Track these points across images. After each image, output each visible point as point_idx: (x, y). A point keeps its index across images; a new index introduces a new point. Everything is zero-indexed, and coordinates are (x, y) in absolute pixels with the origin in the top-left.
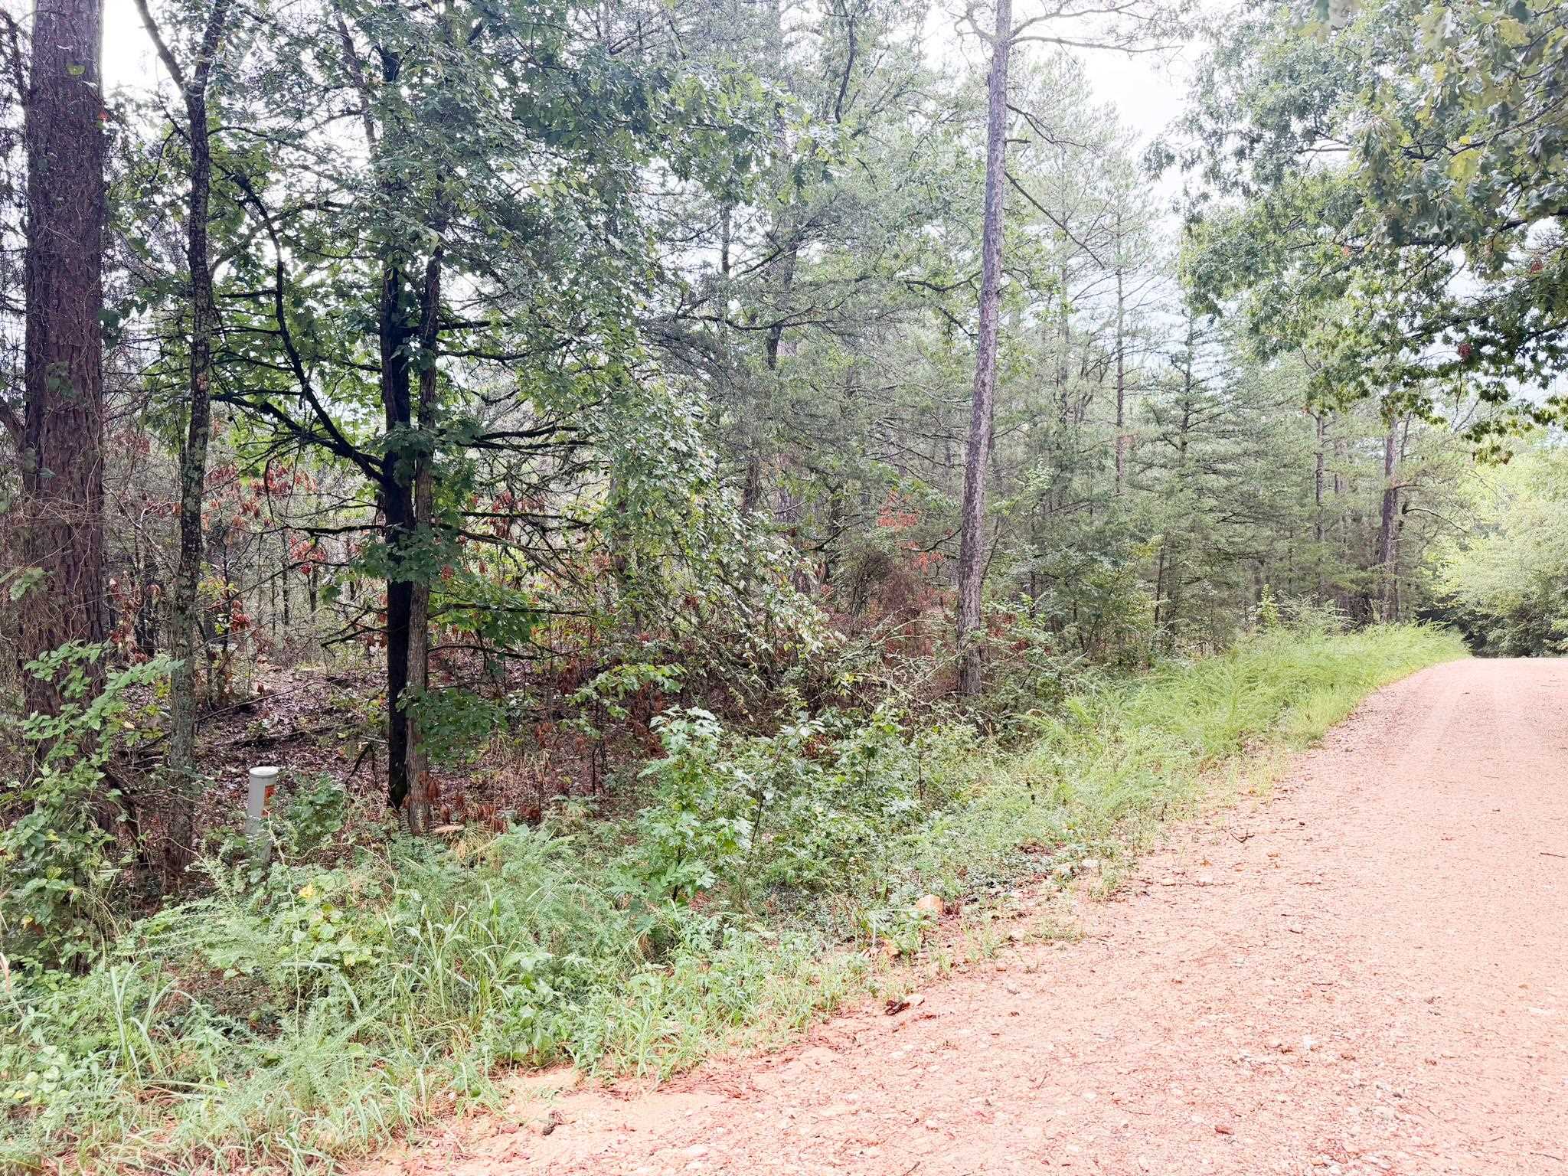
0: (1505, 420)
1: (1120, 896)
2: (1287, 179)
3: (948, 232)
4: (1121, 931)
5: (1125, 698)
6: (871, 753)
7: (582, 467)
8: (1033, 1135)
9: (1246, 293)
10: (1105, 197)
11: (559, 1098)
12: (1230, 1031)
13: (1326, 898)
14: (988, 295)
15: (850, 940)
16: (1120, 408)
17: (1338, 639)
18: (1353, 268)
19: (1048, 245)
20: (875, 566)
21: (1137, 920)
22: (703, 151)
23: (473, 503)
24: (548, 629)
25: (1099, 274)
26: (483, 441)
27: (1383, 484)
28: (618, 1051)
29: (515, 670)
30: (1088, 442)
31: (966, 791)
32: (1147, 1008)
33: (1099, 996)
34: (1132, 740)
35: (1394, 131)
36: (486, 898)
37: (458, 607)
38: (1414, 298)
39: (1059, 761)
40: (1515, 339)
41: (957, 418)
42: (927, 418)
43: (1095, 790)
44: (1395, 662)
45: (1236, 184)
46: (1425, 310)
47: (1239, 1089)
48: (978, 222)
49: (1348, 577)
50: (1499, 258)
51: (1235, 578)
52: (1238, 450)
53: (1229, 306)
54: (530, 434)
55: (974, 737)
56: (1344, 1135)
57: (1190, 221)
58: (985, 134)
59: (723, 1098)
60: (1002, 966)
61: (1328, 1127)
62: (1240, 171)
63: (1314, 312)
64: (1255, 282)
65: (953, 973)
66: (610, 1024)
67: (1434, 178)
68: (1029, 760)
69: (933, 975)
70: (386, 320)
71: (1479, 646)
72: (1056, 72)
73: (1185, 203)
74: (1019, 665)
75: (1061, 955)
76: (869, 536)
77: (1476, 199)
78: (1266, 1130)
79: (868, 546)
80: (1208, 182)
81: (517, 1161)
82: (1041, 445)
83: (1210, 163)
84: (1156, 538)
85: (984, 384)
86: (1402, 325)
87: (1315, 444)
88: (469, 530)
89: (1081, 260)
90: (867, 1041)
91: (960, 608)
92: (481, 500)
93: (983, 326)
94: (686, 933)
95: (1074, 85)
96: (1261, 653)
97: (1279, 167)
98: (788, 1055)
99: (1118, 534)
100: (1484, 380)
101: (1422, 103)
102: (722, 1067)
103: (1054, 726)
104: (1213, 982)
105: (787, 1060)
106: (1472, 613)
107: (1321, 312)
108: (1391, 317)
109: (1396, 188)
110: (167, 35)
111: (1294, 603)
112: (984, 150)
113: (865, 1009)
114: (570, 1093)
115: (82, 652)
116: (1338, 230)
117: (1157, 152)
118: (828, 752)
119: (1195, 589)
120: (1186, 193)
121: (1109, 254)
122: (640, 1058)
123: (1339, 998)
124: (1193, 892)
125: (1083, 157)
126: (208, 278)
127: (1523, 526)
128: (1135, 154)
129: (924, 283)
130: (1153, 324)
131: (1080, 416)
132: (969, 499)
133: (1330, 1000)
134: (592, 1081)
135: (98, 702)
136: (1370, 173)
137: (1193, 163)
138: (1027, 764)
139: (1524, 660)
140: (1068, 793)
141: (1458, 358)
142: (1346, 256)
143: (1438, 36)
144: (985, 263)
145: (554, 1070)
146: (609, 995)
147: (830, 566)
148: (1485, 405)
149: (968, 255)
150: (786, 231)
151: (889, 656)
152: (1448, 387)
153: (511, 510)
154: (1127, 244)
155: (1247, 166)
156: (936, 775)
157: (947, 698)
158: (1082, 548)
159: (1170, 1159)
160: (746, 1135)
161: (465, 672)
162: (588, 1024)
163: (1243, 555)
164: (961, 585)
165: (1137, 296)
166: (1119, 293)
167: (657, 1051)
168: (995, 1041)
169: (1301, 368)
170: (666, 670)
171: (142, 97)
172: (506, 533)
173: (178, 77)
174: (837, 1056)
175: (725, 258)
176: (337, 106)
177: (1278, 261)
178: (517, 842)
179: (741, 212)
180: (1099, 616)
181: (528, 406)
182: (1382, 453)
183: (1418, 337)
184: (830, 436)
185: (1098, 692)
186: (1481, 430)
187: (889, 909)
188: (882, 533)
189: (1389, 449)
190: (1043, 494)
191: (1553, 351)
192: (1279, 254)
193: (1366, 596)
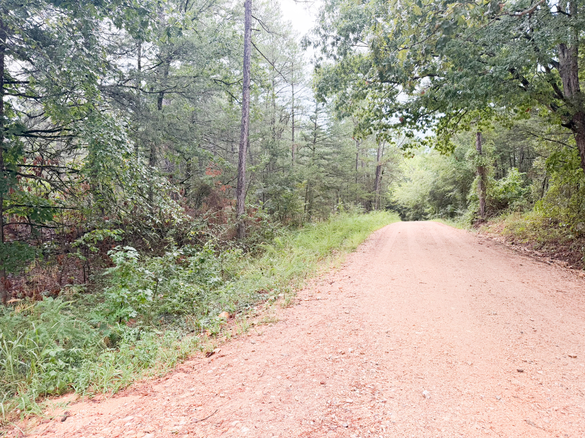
0: (413, 143)
1: (291, 306)
2: (348, 55)
3: (231, 62)
4: (291, 318)
5: (295, 237)
6: (202, 261)
7: (76, 147)
8: (259, 393)
9: (335, 96)
10: (287, 55)
11: (69, 406)
12: (326, 349)
13: (356, 301)
14: (246, 88)
15: (192, 331)
16: (293, 135)
17: (361, 216)
18: (368, 89)
19: (267, 71)
20: (204, 190)
21: (296, 313)
22: (127, 17)
23: (23, 161)
24: (61, 215)
25: (285, 85)
27: (376, 164)
28: (95, 384)
29: (47, 233)
30: (282, 146)
31: (239, 273)
32: (299, 344)
33: (283, 341)
34: (296, 251)
35: (381, 40)
36: (33, 329)
37: (17, 206)
38: (387, 101)
39: (272, 260)
40: (417, 116)
41: (235, 135)
42: (224, 134)
43: (284, 269)
44: (379, 223)
45: (331, 55)
46: (390, 105)
47: (328, 368)
48: (242, 60)
49: (365, 195)
50: (413, 89)
51: (330, 196)
52: (332, 152)
53: (329, 100)
54: (50, 131)
55: (242, 253)
56: (361, 380)
57: (316, 67)
58: (244, 26)
59: (140, 397)
60: (250, 334)
61: (356, 377)
62: (333, 50)
63: (356, 104)
64: (338, 91)
65: (232, 339)
66: (91, 374)
67: (393, 58)
68: (262, 260)
69: (224, 340)
71: (404, 218)
72: (270, 6)
73: (315, 60)
74: (258, 227)
75: (270, 328)
76: (202, 178)
77: (405, 67)
78: (336, 381)
79: (202, 182)
80: (322, 53)
81: (49, 434)
82: (266, 147)
83: (322, 46)
84: (305, 181)
85: (245, 122)
86: (383, 110)
87: (356, 150)
88: (23, 173)
89: (279, 78)
90: (198, 368)
91: (237, 206)
92: (27, 160)
93: (244, 100)
94: (124, 335)
95: (276, 12)
96: (338, 221)
97: (346, 50)
98: (167, 377)
99: (292, 180)
100: (407, 130)
101: (390, 31)
102: (140, 385)
103: (270, 248)
104: (320, 333)
105: (167, 379)
106: (402, 207)
107: (358, 104)
108: (380, 107)
109: (382, 60)
111: (348, 204)
112: (243, 32)
113: (198, 356)
114: (74, 403)
116: (364, 75)
117: (305, 40)
118: (186, 262)
119: (318, 199)
120: (315, 57)
121: (288, 77)
122: (104, 386)
123: (360, 334)
124: (315, 302)
125: (279, 39)
127: (417, 179)
128: (298, 41)
129: (221, 81)
130: (304, 105)
131: (279, 136)
132: (240, 165)
133: (357, 335)
134: (83, 397)
136: (374, 54)
137: (317, 45)
138: (261, 262)
139: (416, 222)
140: (275, 271)
141: (400, 122)
142: (367, 85)
143: (395, 8)
144: (244, 75)
145: (67, 395)
146: (90, 362)
147: (187, 190)
148: (407, 138)
149: (238, 72)
150: (165, 55)
151: (210, 224)
152: (396, 132)
153: (42, 164)
154: (295, 74)
155: (335, 49)
156: (228, 268)
157: (233, 239)
158: (280, 185)
159: (306, 395)
160: (150, 409)
161: (23, 234)
162: (81, 375)
163: (333, 188)
164: (237, 198)
165: (299, 94)
166: (293, 92)
167: (112, 382)
168: (246, 362)
169: (352, 124)
170: (115, 231)
172: (40, 174)
174: (187, 375)
175: (139, 63)
177: (345, 85)
178: (47, 304)
179: (146, 45)
180: (286, 209)
181: (49, 120)
182: (376, 154)
183: (388, 114)
184: (185, 138)
185: (286, 236)
186: (406, 146)
187: (209, 318)
188: (207, 178)
189: (378, 152)
190: (267, 164)
191: (427, 121)
192: (345, 82)
193: (370, 202)
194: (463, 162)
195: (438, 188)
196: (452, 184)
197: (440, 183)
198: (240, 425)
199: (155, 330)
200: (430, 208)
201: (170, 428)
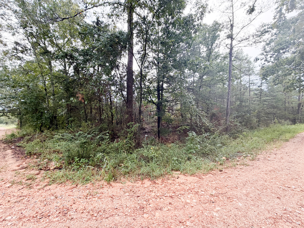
1: (254, 160)
2: (280, 59)
3: (223, 73)
4: (255, 165)
5: (253, 133)
6: (215, 138)
7: (177, 104)
8: (244, 192)
9: (271, 76)
10: (247, 66)
11: (178, 175)
12: (277, 183)
13: (293, 165)
14: (230, 80)
15: (213, 161)
16: (250, 94)
17: (290, 125)
19: (238, 73)
20: (214, 115)
21: (258, 164)
23: (166, 108)
24: (174, 122)
25: (246, 76)
26: (167, 102)
27: (298, 102)
28: (185, 171)
30: (245, 98)
31: (228, 144)
32: (261, 177)
34: (254, 139)
37: (165, 119)
39: (242, 141)
41: (225, 96)
42: (221, 96)
43: (249, 145)
44: (302, 129)
45: (270, 61)
47: (281, 192)
49: (291, 116)
51: (270, 117)
52: (270, 99)
53: (269, 78)
55: (229, 137)
57: (262, 67)
58: (229, 60)
59: (198, 178)
60: (236, 167)
63: (284, 78)
64: (273, 75)
65: (229, 167)
66: (184, 167)
69: (226, 167)
70: (158, 90)
72: (238, 51)
73: (261, 65)
74: (235, 128)
75: (245, 167)
78: (287, 199)
80: (265, 62)
81: (174, 181)
82: (238, 99)
83: (265, 59)
84: (256, 111)
85: (229, 92)
88: (165, 111)
89: (243, 74)
90: (217, 174)
91: (226, 120)
93: (229, 84)
94: (192, 158)
95: (241, 52)
98: (206, 174)
99: (250, 110)
102: (198, 175)
103: (241, 136)
104: (273, 175)
105: (206, 175)
110: (139, 64)
111: (281, 120)
112: (229, 62)
113: (216, 170)
114: (180, 174)
117: (256, 59)
119: (263, 118)
121: (248, 73)
122: (188, 172)
123: (299, 181)
124: (267, 161)
125: (243, 61)
126: (142, 87)
129: (220, 80)
130: (255, 82)
131: (243, 94)
132: (227, 106)
133: (297, 181)
134: (182, 173)
135: (133, 128)
137: (262, 59)
138: (237, 141)
140: (244, 145)
142: (291, 69)
144: (229, 76)
145: (178, 171)
146: (184, 164)
149: (226, 76)
150: (202, 75)
151: (216, 126)
153: (170, 109)
154: (251, 72)
155: (272, 58)
156: (223, 141)
157: (225, 132)
158: (244, 112)
159: (269, 200)
160: (202, 183)
161: (165, 126)
162: (181, 167)
163: (272, 113)
164: (226, 117)
165: (252, 78)
166: (249, 78)
167: (190, 171)
168: (236, 178)
170: (188, 127)
171: (136, 70)
172: (169, 111)
173: (140, 68)
174: (213, 176)
175: (194, 79)
176: (153, 68)
178: (172, 145)
179: (196, 74)
180: (247, 122)
181: (172, 97)
184: (208, 99)
185: (248, 132)
187: (219, 158)
188: (214, 111)
189: (299, 97)
190: (238, 105)
192: (278, 70)
193: (295, 119)
198: (237, 201)
199: (201, 158)
201: (210, 193)
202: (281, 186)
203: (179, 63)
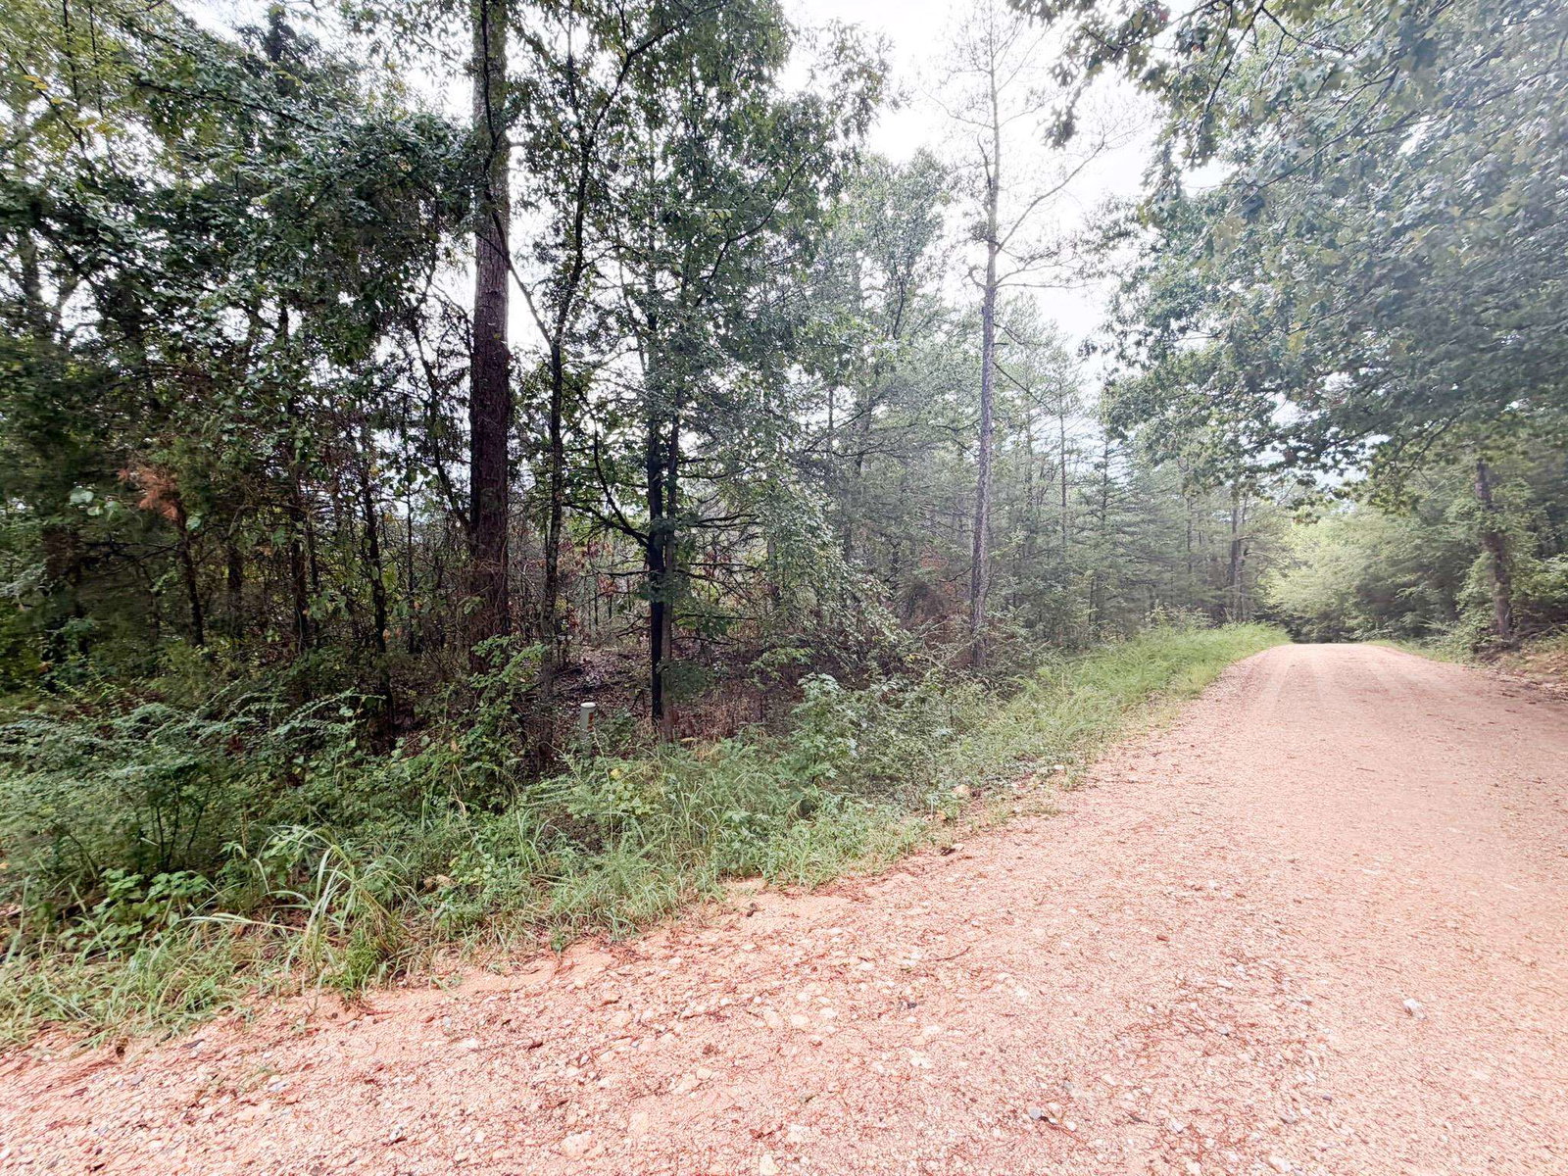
0: (1315, 497)
1: (1079, 789)
2: (1169, 358)
3: (960, 398)
4: (1082, 809)
5: (1074, 668)
7: (753, 536)
8: (1040, 934)
9: (1141, 426)
10: (1052, 374)
11: (755, 895)
12: (1159, 875)
13: (1213, 793)
14: (985, 433)
15: (916, 810)
16: (1064, 496)
17: (1205, 632)
18: (1211, 408)
19: (1018, 402)
20: (920, 590)
21: (1092, 802)
23: (694, 558)
24: (736, 628)
25: (1049, 418)
26: (701, 524)
27: (1231, 538)
28: (787, 870)
29: (717, 651)
30: (1045, 516)
31: (979, 723)
32: (1104, 857)
33: (1073, 849)
34: (1080, 693)
36: (711, 779)
37: (687, 615)
38: (1251, 424)
39: (1035, 705)
40: (1321, 446)
41: (967, 504)
42: (949, 504)
43: (1059, 723)
44: (1244, 647)
45: (1136, 361)
46: (1259, 432)
47: (1170, 912)
48: (977, 391)
49: (1210, 594)
51: (1137, 596)
52: (1139, 520)
53: (1132, 434)
54: (725, 519)
55: (983, 691)
56: (1244, 946)
57: (1107, 385)
58: (981, 341)
59: (849, 901)
60: (1010, 828)
61: (1232, 940)
62: (1139, 354)
63: (1186, 435)
64: (1148, 419)
65: (980, 832)
66: (782, 854)
67: (1276, 350)
68: (1017, 705)
69: (968, 832)
70: (651, 461)
71: (1298, 637)
72: (1019, 304)
73: (1104, 374)
74: (1008, 648)
75: (1045, 823)
76: (916, 573)
77: (1302, 362)
78: (1190, 940)
79: (915, 578)
80: (1118, 361)
81: (733, 931)
82: (1018, 519)
83: (1119, 350)
84: (1089, 572)
85: (983, 484)
86: (1244, 441)
87: (1187, 514)
88: (692, 573)
89: (1038, 410)
90: (931, 870)
91: (972, 615)
92: (699, 556)
93: (983, 450)
94: (822, 803)
95: (1031, 310)
96: (1156, 641)
97: (1164, 350)
98: (885, 876)
99: (1067, 570)
100: (1299, 473)
102: (847, 882)
103: (1032, 685)
104: (1145, 844)
105: (884, 880)
106: (1291, 616)
107: (1191, 436)
108: (1236, 436)
110: (541, 314)
111: (1175, 610)
112: (980, 350)
113: (929, 851)
114: (760, 893)
115: (500, 641)
117: (1086, 346)
118: (897, 700)
119: (1113, 602)
120: (1105, 368)
121: (1055, 406)
122: (800, 874)
123: (1229, 857)
124: (1127, 787)
125: (1038, 351)
126: (560, 440)
127: (1325, 562)
128: (1071, 348)
129: (946, 427)
130: (1083, 447)
131: (1040, 501)
132: (976, 550)
133: (1224, 858)
134: (773, 887)
135: (507, 668)
137: (1109, 350)
138: (1015, 707)
140: (1042, 725)
141: (1283, 459)
144: (982, 414)
145: (751, 879)
146: (780, 837)
148: (1301, 488)
149: (970, 410)
150: (866, 401)
151: (930, 643)
152: (1275, 478)
153: (714, 561)
154: (1066, 400)
155: (1143, 350)
156: (961, 714)
157: (965, 668)
158: (1044, 579)
159: (1129, 954)
160: (864, 923)
161: (690, 652)
162: (769, 853)
163: (1143, 582)
164: (972, 601)
165: (1074, 430)
166: (1062, 429)
167: (809, 871)
168: (1010, 874)
169: (1179, 469)
170: (802, 651)
171: (527, 348)
172: (712, 574)
173: (547, 337)
174: (914, 879)
175: (831, 417)
176: (624, 348)
177: (1162, 406)
178: (725, 748)
179: (841, 391)
180: (1055, 619)
181: (723, 504)
182: (1230, 519)
183: (1255, 448)
184: (893, 515)
185: (1057, 665)
186: (1298, 503)
187: (939, 793)
188: (923, 571)
189: (1235, 515)
190: (1019, 546)
191: (1346, 454)
192: (1162, 401)
193: (1222, 606)
194: (1440, 527)
195: (1377, 579)
196: (1413, 570)
197: (1383, 569)
198: (1011, 981)
199: (864, 801)
200: (1361, 618)
201: (898, 962)
202: (1171, 889)
203: (758, 332)
